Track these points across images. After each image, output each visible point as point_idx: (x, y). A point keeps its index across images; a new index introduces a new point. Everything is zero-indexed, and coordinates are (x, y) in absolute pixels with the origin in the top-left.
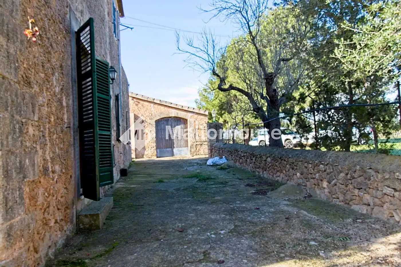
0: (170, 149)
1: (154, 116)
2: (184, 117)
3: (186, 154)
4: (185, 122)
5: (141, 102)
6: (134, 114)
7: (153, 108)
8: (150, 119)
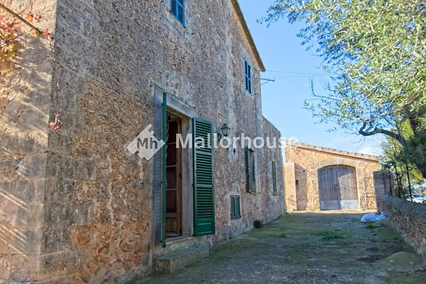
0: (336, 201)
1: (316, 165)
2: (351, 165)
3: (356, 208)
4: (353, 170)
5: (302, 151)
6: (295, 164)
7: (314, 156)
8: (312, 168)
